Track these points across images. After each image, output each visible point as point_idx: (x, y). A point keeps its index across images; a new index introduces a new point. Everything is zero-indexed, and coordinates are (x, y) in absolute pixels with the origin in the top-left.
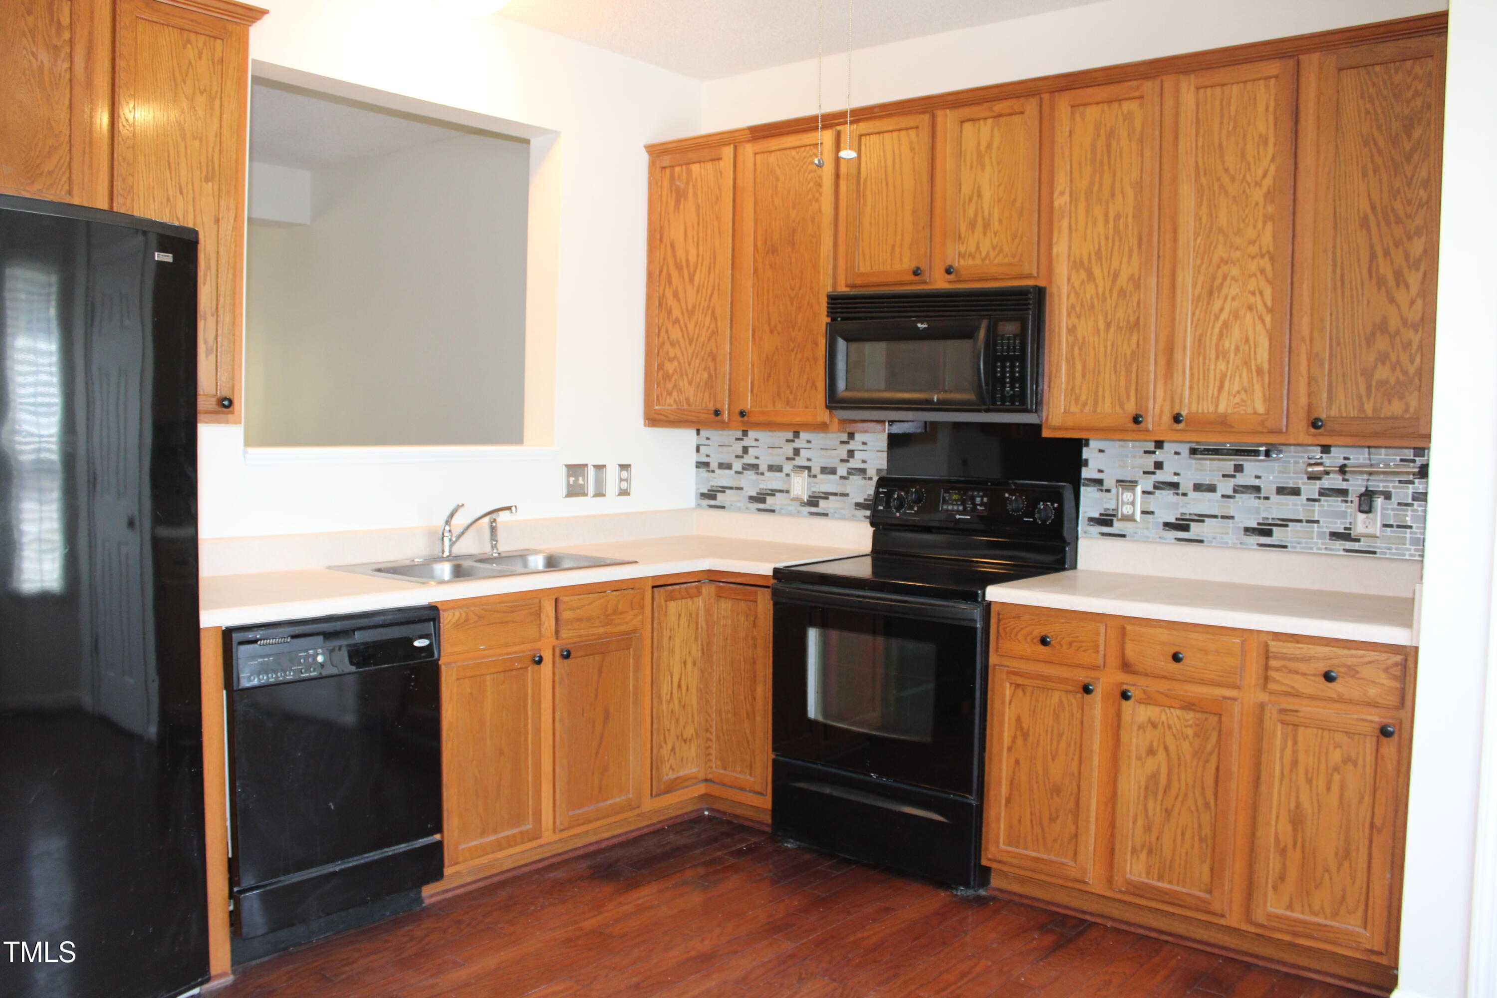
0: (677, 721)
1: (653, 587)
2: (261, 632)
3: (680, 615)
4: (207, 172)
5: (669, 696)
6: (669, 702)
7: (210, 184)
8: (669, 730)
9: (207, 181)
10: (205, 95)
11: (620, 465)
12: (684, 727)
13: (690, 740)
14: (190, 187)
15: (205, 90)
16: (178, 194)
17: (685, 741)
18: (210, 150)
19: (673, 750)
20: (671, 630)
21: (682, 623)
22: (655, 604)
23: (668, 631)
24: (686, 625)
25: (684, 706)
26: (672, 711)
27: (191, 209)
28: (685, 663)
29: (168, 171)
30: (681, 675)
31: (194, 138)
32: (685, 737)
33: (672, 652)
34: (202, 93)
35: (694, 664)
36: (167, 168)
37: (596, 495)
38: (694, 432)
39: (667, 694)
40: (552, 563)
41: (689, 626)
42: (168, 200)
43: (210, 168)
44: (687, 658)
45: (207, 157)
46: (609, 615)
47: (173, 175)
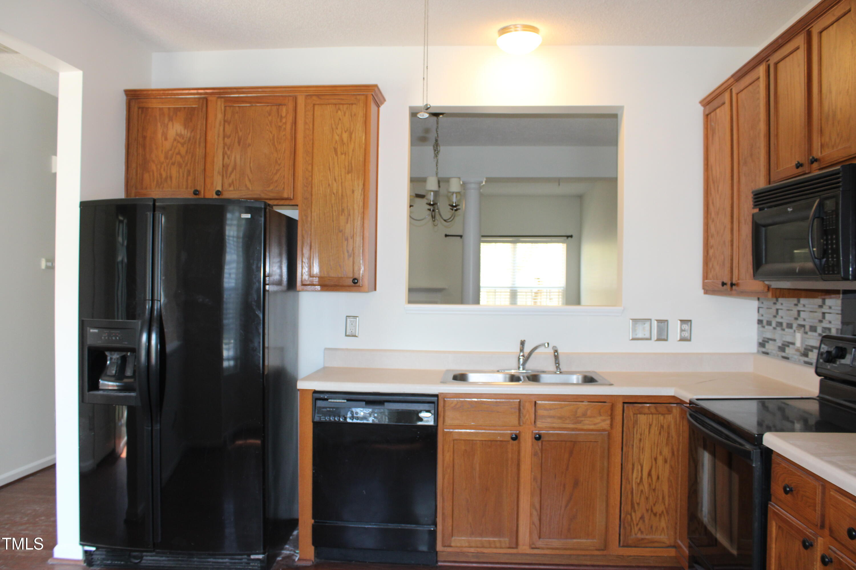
0: (647, 498)
1: (624, 403)
2: (328, 395)
3: (650, 425)
4: (349, 169)
5: (638, 481)
6: (639, 484)
7: (350, 175)
8: (638, 504)
9: (348, 173)
10: (347, 133)
11: (681, 321)
12: (654, 505)
13: (660, 515)
14: (340, 177)
15: (347, 130)
16: (334, 182)
17: (655, 515)
18: (350, 158)
19: (642, 518)
20: (641, 435)
21: (652, 431)
22: (625, 414)
23: (638, 435)
24: (657, 433)
25: (654, 490)
26: (642, 491)
27: (340, 188)
28: (656, 459)
29: (329, 172)
30: (652, 467)
31: (342, 154)
32: (655, 511)
33: (642, 450)
34: (345, 132)
35: (666, 461)
36: (329, 170)
37: (658, 340)
38: (756, 298)
39: (636, 478)
40: (589, 380)
41: (660, 433)
42: (329, 185)
43: (350, 167)
44: (658, 455)
45: (349, 162)
46: (578, 417)
47: (332, 173)
